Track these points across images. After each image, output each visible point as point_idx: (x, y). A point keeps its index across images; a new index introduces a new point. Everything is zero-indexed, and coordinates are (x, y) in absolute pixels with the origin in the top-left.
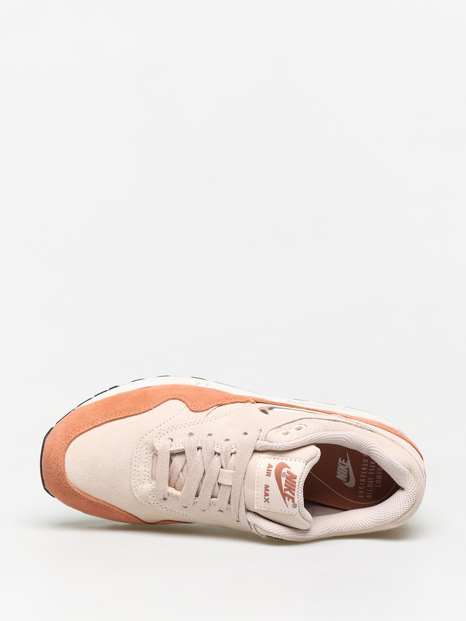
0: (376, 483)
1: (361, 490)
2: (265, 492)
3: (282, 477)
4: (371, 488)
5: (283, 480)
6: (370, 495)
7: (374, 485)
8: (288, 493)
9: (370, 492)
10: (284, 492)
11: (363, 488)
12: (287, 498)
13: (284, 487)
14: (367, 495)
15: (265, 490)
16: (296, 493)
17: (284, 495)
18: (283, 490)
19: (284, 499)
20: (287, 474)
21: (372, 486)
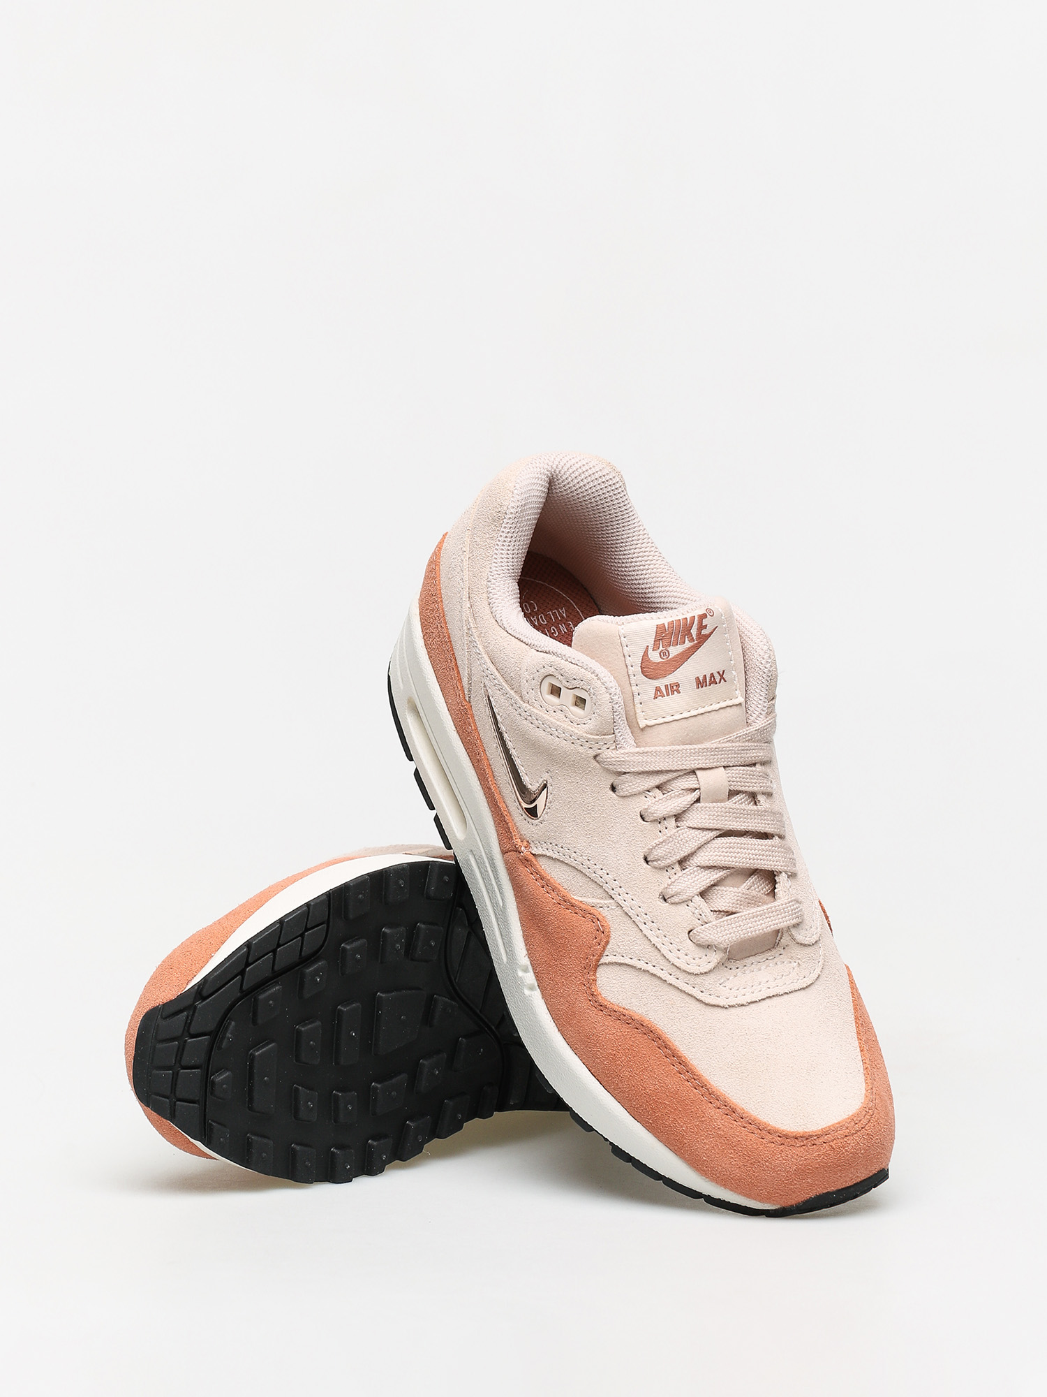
0: (532, 611)
1: (559, 630)
2: (710, 685)
3: (670, 657)
4: (546, 616)
5: (675, 651)
6: (559, 611)
7: (537, 614)
8: (694, 631)
9: (554, 614)
10: (696, 642)
11: (554, 630)
12: (704, 632)
13: (688, 644)
14: (562, 617)
15: (706, 686)
16: (688, 616)
17: (702, 639)
18: (692, 644)
19: (708, 636)
20: (661, 648)
21: (541, 617)
